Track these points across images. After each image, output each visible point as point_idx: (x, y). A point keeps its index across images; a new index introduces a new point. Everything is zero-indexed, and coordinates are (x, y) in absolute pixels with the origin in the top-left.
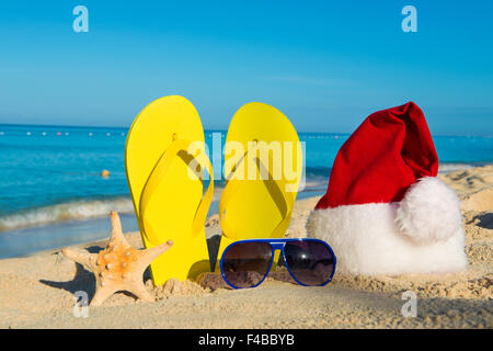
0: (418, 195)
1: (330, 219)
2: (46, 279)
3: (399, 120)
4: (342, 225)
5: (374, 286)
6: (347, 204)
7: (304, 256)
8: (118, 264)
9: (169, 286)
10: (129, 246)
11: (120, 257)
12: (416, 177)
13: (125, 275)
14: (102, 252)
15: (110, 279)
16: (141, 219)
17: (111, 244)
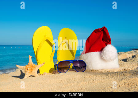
0: (106, 49)
1: (85, 56)
2: (13, 75)
3: (102, 31)
4: (88, 57)
5: (96, 72)
6: (89, 52)
7: (78, 65)
8: (30, 68)
9: (44, 74)
10: (33, 64)
11: (31, 67)
12: (106, 45)
13: (32, 71)
14: (26, 65)
15: (29, 72)
16: (37, 57)
17: (29, 63)
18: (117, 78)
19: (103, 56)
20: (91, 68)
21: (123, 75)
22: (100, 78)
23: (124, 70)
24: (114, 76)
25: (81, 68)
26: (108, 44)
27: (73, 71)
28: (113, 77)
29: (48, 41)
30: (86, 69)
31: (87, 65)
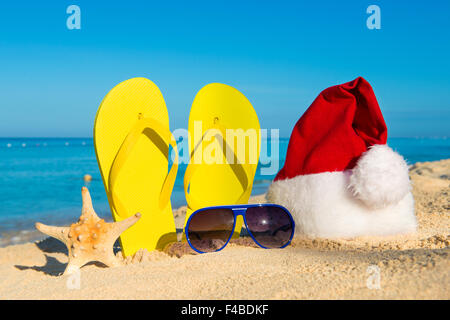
0: (369, 162)
3: (350, 95)
4: (299, 192)
5: (331, 247)
7: (264, 222)
8: (88, 235)
9: (138, 256)
10: (99, 219)
11: (91, 229)
12: (367, 146)
13: (96, 246)
14: (74, 225)
15: (82, 250)
16: (110, 194)
17: (82, 217)
18: (410, 277)
19: (359, 190)
20: (311, 231)
21: (430, 265)
22: (348, 276)
23: (438, 239)
24: (399, 271)
25: (274, 234)
26: (374, 143)
27: (246, 244)
28: (395, 275)
29: (150, 133)
30: (295, 235)
31: (296, 223)
